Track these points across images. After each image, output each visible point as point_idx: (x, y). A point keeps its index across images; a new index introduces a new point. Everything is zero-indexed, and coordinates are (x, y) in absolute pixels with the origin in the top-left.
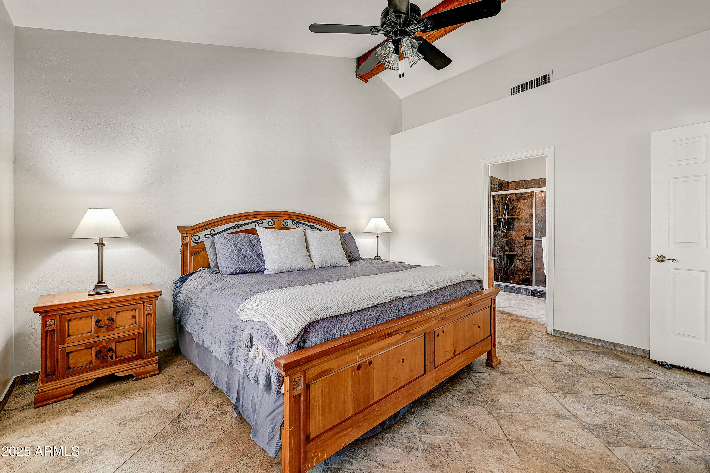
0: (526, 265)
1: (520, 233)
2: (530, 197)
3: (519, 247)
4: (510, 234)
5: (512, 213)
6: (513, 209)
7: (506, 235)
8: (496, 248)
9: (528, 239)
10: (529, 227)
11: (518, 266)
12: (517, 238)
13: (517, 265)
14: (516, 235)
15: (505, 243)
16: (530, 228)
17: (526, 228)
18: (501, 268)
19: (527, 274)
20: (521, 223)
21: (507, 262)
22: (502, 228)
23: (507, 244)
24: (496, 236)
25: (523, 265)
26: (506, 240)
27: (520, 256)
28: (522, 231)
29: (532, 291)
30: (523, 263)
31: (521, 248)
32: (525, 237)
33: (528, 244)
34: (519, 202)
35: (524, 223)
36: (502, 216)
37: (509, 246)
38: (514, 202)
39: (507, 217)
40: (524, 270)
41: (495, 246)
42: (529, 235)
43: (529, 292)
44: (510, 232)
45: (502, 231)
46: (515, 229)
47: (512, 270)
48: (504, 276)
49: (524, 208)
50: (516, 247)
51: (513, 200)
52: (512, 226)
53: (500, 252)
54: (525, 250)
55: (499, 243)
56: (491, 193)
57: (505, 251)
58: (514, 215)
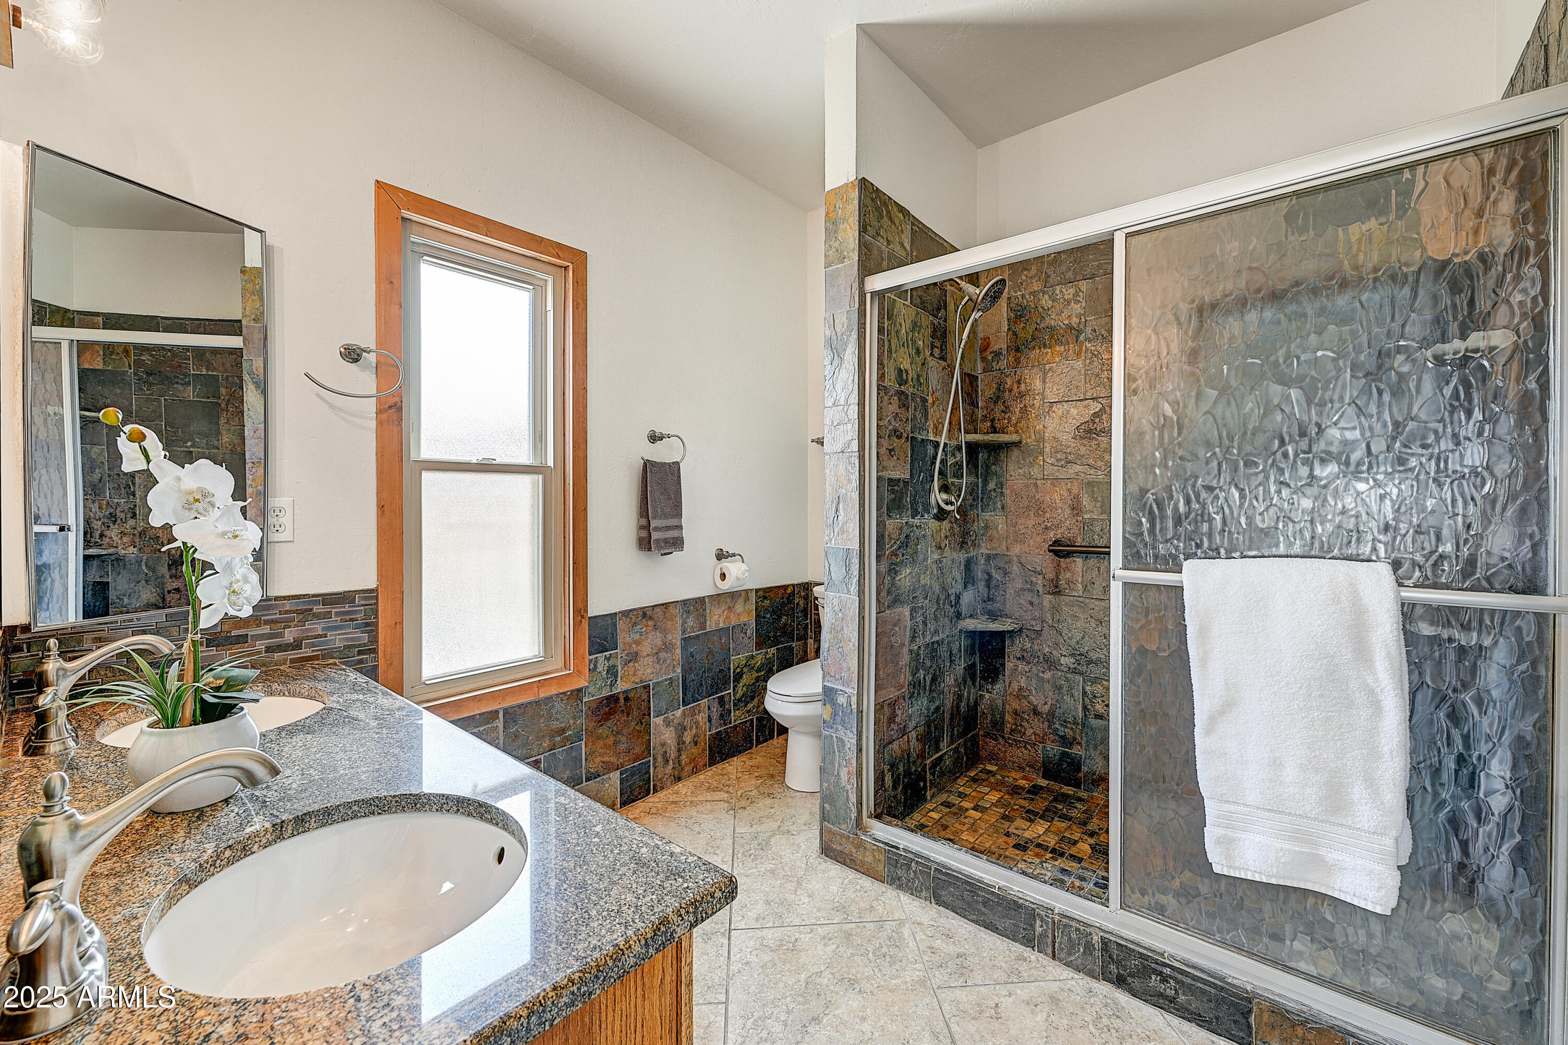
0: (1060, 688)
1: (1031, 523)
2: (1079, 332)
3: (1028, 596)
4: (987, 527)
5: (992, 421)
6: (996, 399)
7: (965, 534)
8: (906, 611)
9: (1068, 554)
10: (1075, 491)
11: (1021, 689)
12: (1016, 550)
13: (1015, 686)
14: (1011, 530)
15: (958, 574)
16: (1077, 498)
17: (1056, 497)
18: (938, 709)
19: (1063, 737)
20: (1035, 472)
21: (971, 668)
22: (938, 497)
23: (969, 580)
24: (905, 544)
25: (1046, 685)
26: (962, 556)
27: (1032, 640)
28: (1040, 509)
29: (1105, 943)
30: (1047, 675)
31: (1036, 600)
32: (1057, 543)
33: (1069, 582)
34: (1023, 361)
35: (1049, 470)
36: (938, 432)
37: (981, 585)
38: (1003, 364)
39: (964, 438)
40: (1048, 714)
41: (896, 601)
42: (1075, 530)
43: (1089, 947)
44: (986, 516)
45: (941, 515)
46: (1008, 500)
47: (993, 708)
48: (956, 750)
49: (1047, 392)
50: (1010, 591)
51: (997, 354)
52: (991, 485)
53: (931, 626)
54: (1055, 609)
55: (925, 580)
56: (862, 284)
57: (958, 615)
58: (1003, 431)
